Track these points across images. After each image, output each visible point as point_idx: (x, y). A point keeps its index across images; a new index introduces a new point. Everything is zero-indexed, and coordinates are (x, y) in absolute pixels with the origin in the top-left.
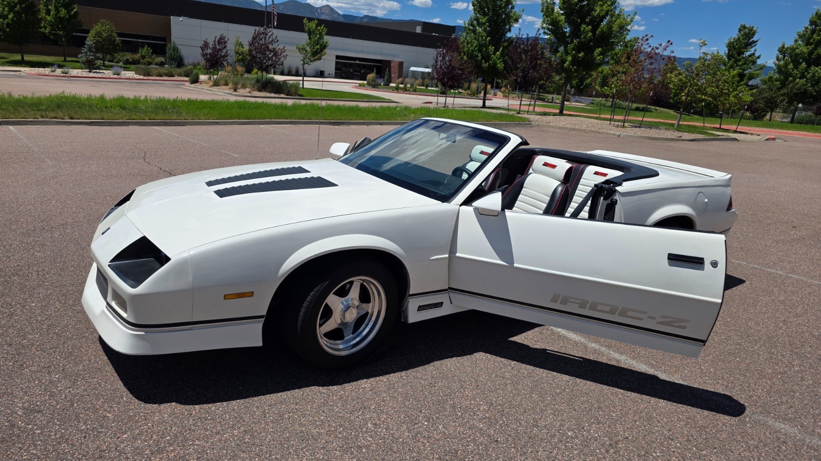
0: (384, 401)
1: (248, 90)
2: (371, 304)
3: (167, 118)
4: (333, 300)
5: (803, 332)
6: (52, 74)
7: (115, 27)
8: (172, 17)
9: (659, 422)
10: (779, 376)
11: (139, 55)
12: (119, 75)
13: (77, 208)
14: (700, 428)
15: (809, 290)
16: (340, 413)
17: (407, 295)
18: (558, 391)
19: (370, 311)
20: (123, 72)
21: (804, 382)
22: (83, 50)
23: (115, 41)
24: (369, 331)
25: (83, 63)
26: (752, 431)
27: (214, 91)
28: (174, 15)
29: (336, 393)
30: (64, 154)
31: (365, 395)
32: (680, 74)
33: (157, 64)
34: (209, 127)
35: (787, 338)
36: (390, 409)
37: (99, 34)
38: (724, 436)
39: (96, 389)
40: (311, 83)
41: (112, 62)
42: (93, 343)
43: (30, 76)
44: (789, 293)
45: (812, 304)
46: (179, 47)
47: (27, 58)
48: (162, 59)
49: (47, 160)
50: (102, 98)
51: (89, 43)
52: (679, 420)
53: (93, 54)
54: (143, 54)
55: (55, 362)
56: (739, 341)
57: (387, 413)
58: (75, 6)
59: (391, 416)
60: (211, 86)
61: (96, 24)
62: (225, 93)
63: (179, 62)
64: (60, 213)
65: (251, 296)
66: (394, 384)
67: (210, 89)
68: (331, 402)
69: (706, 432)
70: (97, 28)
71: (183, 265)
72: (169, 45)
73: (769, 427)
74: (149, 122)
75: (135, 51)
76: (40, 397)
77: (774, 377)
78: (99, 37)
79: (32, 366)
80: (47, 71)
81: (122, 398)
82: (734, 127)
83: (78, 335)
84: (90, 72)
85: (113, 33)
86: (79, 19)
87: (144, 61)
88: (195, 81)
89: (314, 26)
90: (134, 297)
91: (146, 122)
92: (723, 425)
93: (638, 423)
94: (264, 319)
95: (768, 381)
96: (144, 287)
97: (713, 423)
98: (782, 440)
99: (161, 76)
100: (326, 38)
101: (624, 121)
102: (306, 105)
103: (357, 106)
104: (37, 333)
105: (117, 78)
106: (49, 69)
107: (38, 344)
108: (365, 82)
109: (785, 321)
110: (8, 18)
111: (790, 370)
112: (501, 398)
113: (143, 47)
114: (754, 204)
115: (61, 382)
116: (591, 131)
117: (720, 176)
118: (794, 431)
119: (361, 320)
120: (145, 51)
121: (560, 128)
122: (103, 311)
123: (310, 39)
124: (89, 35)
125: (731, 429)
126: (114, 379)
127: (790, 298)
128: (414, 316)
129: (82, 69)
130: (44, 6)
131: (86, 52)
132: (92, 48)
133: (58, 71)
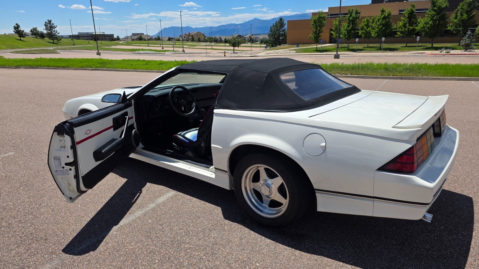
6: (440, 53)
22: (465, 38)
25: (463, 46)
47: (435, 45)
51: (469, 33)
53: (470, 40)
58: (475, 11)
80: (437, 52)
84: (465, 51)
86: (474, 19)
110: (428, 24)
124: (477, 28)
129: (461, 50)
130: (455, 14)
131: (466, 39)
132: (471, 36)
133: (444, 52)
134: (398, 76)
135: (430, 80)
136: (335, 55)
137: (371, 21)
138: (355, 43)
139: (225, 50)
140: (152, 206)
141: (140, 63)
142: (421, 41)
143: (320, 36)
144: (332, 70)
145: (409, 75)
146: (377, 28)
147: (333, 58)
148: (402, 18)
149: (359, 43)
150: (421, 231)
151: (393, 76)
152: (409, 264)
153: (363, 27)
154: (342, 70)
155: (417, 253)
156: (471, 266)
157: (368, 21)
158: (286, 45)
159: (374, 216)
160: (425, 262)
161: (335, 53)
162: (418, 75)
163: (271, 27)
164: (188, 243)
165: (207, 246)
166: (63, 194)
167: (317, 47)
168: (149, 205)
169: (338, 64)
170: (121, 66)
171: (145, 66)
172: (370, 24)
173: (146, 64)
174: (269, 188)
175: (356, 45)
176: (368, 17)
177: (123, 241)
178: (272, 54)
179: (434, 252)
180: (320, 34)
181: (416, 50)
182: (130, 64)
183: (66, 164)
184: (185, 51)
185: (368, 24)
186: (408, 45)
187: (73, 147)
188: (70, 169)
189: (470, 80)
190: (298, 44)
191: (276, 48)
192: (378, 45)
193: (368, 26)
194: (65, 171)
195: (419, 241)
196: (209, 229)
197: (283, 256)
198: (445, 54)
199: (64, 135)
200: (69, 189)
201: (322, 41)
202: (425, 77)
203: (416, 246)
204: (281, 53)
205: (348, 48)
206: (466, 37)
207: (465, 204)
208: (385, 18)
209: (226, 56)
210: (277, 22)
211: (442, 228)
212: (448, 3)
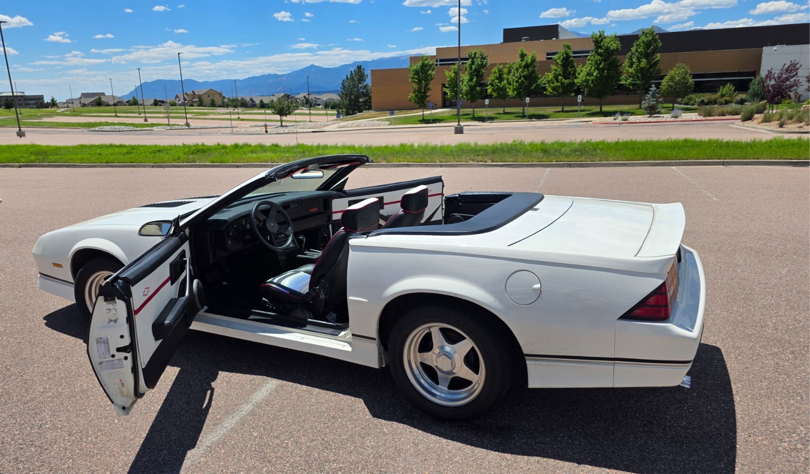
1: (800, 124)
6: (615, 121)
7: (690, 69)
8: (764, 48)
11: (719, 94)
12: (676, 117)
20: (684, 115)
22: (647, 96)
23: (687, 83)
25: (646, 109)
28: (767, 45)
33: (736, 103)
37: (672, 79)
41: (688, 105)
43: (595, 126)
47: (606, 108)
48: (744, 96)
51: (652, 89)
53: (655, 99)
54: (724, 93)
58: (658, 55)
61: (671, 69)
63: (762, 97)
67: (756, 126)
70: (672, 73)
72: (755, 80)
75: (714, 91)
78: (672, 81)
80: (610, 119)
84: (650, 117)
85: (687, 76)
86: (658, 67)
87: (722, 100)
88: (750, 118)
99: (724, 115)
105: (672, 121)
110: (593, 75)
113: (724, 86)
120: (728, 88)
124: (663, 81)
129: (643, 115)
130: (628, 59)
131: (650, 98)
132: (656, 93)
133: (620, 118)
134: (564, 161)
135: (613, 166)
136: (456, 128)
137: (506, 70)
138: (484, 106)
139: (266, 120)
140: (248, 407)
141: (117, 150)
142: (584, 103)
143: (427, 96)
144: (461, 155)
145: (580, 159)
146: (517, 82)
147: (454, 132)
148: (553, 67)
149: (490, 106)
150: (669, 401)
151: (557, 162)
152: (667, 451)
153: (493, 81)
154: (477, 154)
155: (672, 434)
156: (747, 443)
157: (500, 71)
158: (372, 112)
159: (615, 386)
160: (686, 446)
161: (456, 124)
162: (593, 159)
163: (343, 81)
164: (335, 461)
165: (366, 462)
166: (113, 402)
167: (423, 114)
168: (243, 408)
169: (469, 145)
170: (79, 157)
171: (128, 156)
172: (505, 76)
173: (127, 153)
174: (451, 359)
175: (485, 109)
176: (500, 64)
177: (222, 470)
178: (350, 127)
179: (695, 430)
180: (426, 93)
181: (578, 117)
182: (96, 153)
183: (119, 350)
184: (190, 124)
185: (500, 75)
186: (566, 108)
187: (130, 320)
188: (126, 358)
189: (669, 166)
190: (392, 110)
191: (354, 117)
192: (519, 110)
193: (500, 79)
194: (116, 362)
195: (670, 416)
196: (360, 435)
197: (489, 463)
198: (621, 122)
199: (115, 300)
200: (121, 392)
201: (431, 105)
202: (604, 162)
203: (668, 424)
204: (365, 126)
205: (474, 116)
206: (649, 96)
207: (716, 357)
208: (527, 66)
209: (269, 132)
210: (353, 72)
211: (695, 394)
212: (619, 42)
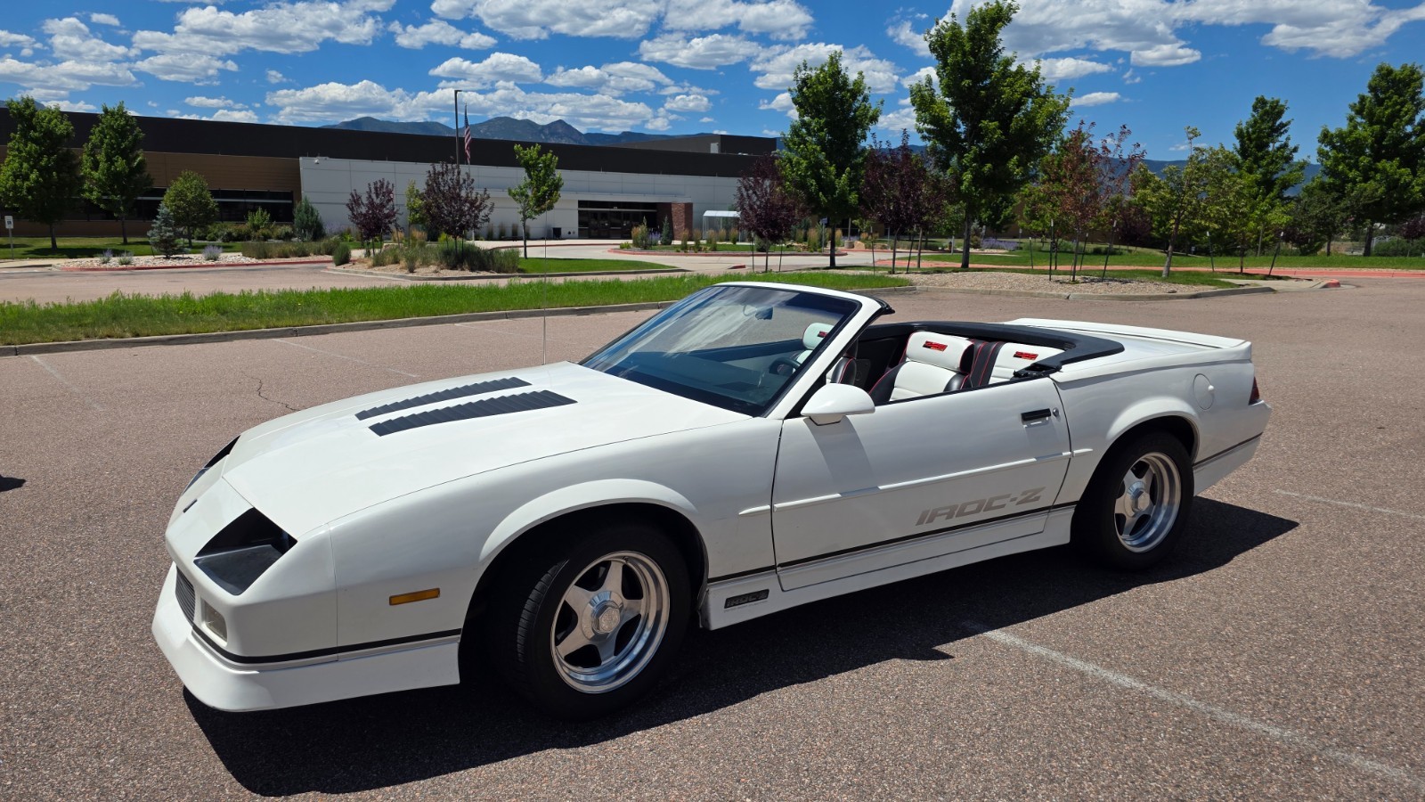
0: (674, 767)
1: (433, 268)
2: (643, 601)
3: (296, 323)
4: (575, 596)
5: (1406, 604)
6: (102, 266)
7: (207, 181)
8: (301, 159)
9: (1157, 772)
10: (1368, 682)
11: (248, 224)
12: (215, 260)
13: (145, 481)
14: (1231, 778)
15: (1412, 532)
16: (599, 792)
17: (705, 580)
18: (978, 731)
19: (642, 613)
20: (223, 255)
21: (1411, 689)
22: (155, 223)
23: (207, 204)
24: (644, 647)
25: (156, 244)
26: (1325, 778)
27: (376, 274)
28: (304, 156)
29: (591, 758)
30: (124, 394)
31: (641, 758)
32: (1159, 188)
33: (278, 238)
34: (369, 333)
35: (1377, 616)
36: (686, 780)
37: (180, 195)
38: (1274, 789)
39: (177, 777)
40: (536, 250)
42: (173, 702)
43: (68, 272)
44: (1377, 540)
45: (1419, 555)
46: (314, 206)
47: (62, 243)
48: (288, 229)
49: (95, 406)
50: (187, 298)
51: (163, 211)
52: (1194, 767)
53: (171, 229)
54: (256, 222)
55: (108, 738)
56: (1294, 626)
57: (680, 788)
58: (139, 152)
59: (686, 791)
60: (370, 267)
61: (176, 180)
62: (394, 276)
63: (317, 231)
64: (117, 491)
65: (437, 597)
66: (691, 737)
67: (369, 271)
68: (582, 774)
69: (1242, 785)
70: (178, 185)
71: (318, 550)
72: (298, 205)
73: (1355, 769)
74: (267, 332)
75: (241, 218)
76: (84, 797)
77: (1359, 684)
78: (181, 200)
79: (69, 746)
80: (95, 261)
81: (223, 790)
82: (1265, 270)
83: (146, 690)
84: (167, 258)
85: (204, 192)
86: (146, 174)
87: (257, 234)
88: (344, 260)
89: (535, 155)
90: (239, 610)
91: (262, 332)
92: (1272, 771)
93: (1120, 777)
94: (460, 636)
95: (1349, 692)
96: (254, 592)
97: (1254, 769)
98: (1378, 790)
99: (287, 256)
100: (559, 173)
101: (1074, 273)
102: (530, 285)
103: (617, 280)
104: (78, 691)
105: (213, 266)
106: (98, 259)
107: (80, 709)
108: (630, 241)
109: (1372, 586)
110: (28, 179)
111: (1386, 670)
112: (878, 749)
113: (254, 211)
114: (1309, 394)
115: (119, 770)
116: (1019, 294)
117: (1232, 345)
118: (1397, 773)
119: (628, 630)
120: (259, 217)
121: (964, 292)
122: (188, 641)
123: (530, 176)
124: (165, 198)
125: (1286, 778)
126: (209, 759)
127: (1380, 547)
128: (720, 617)
129: (154, 255)
130: (88, 155)
131: (160, 226)
133: (114, 261)
134: (282, 327)
142: (16, 233)
151: (268, 328)
181: (13, 258)
198: (115, 267)
206: (158, 222)
212: (69, 123)
